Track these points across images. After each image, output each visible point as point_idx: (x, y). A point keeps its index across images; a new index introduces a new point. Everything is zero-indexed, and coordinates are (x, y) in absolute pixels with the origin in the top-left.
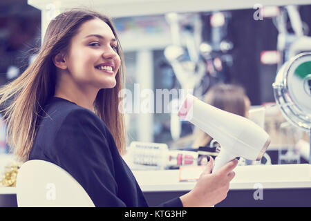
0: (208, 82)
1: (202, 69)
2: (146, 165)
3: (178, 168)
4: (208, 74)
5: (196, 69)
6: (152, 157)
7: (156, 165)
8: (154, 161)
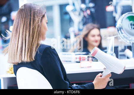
0: (85, 20)
1: (82, 14)
2: (67, 61)
3: (79, 62)
4: (85, 16)
5: (80, 14)
6: (69, 58)
7: (70, 61)
8: (69, 60)
